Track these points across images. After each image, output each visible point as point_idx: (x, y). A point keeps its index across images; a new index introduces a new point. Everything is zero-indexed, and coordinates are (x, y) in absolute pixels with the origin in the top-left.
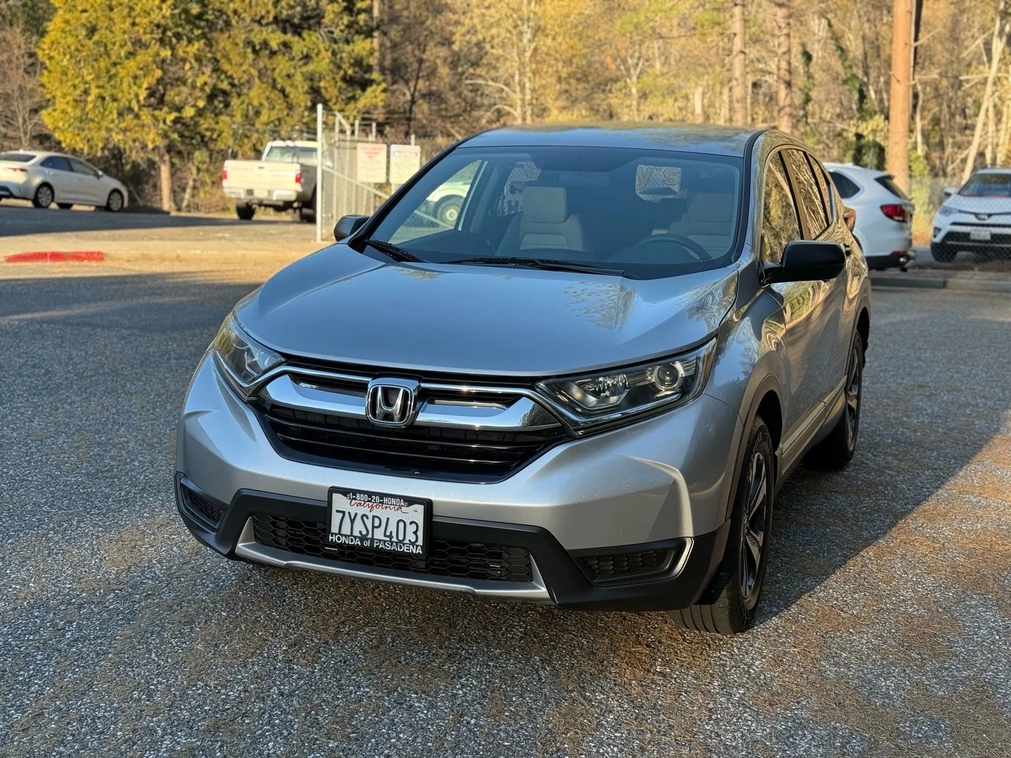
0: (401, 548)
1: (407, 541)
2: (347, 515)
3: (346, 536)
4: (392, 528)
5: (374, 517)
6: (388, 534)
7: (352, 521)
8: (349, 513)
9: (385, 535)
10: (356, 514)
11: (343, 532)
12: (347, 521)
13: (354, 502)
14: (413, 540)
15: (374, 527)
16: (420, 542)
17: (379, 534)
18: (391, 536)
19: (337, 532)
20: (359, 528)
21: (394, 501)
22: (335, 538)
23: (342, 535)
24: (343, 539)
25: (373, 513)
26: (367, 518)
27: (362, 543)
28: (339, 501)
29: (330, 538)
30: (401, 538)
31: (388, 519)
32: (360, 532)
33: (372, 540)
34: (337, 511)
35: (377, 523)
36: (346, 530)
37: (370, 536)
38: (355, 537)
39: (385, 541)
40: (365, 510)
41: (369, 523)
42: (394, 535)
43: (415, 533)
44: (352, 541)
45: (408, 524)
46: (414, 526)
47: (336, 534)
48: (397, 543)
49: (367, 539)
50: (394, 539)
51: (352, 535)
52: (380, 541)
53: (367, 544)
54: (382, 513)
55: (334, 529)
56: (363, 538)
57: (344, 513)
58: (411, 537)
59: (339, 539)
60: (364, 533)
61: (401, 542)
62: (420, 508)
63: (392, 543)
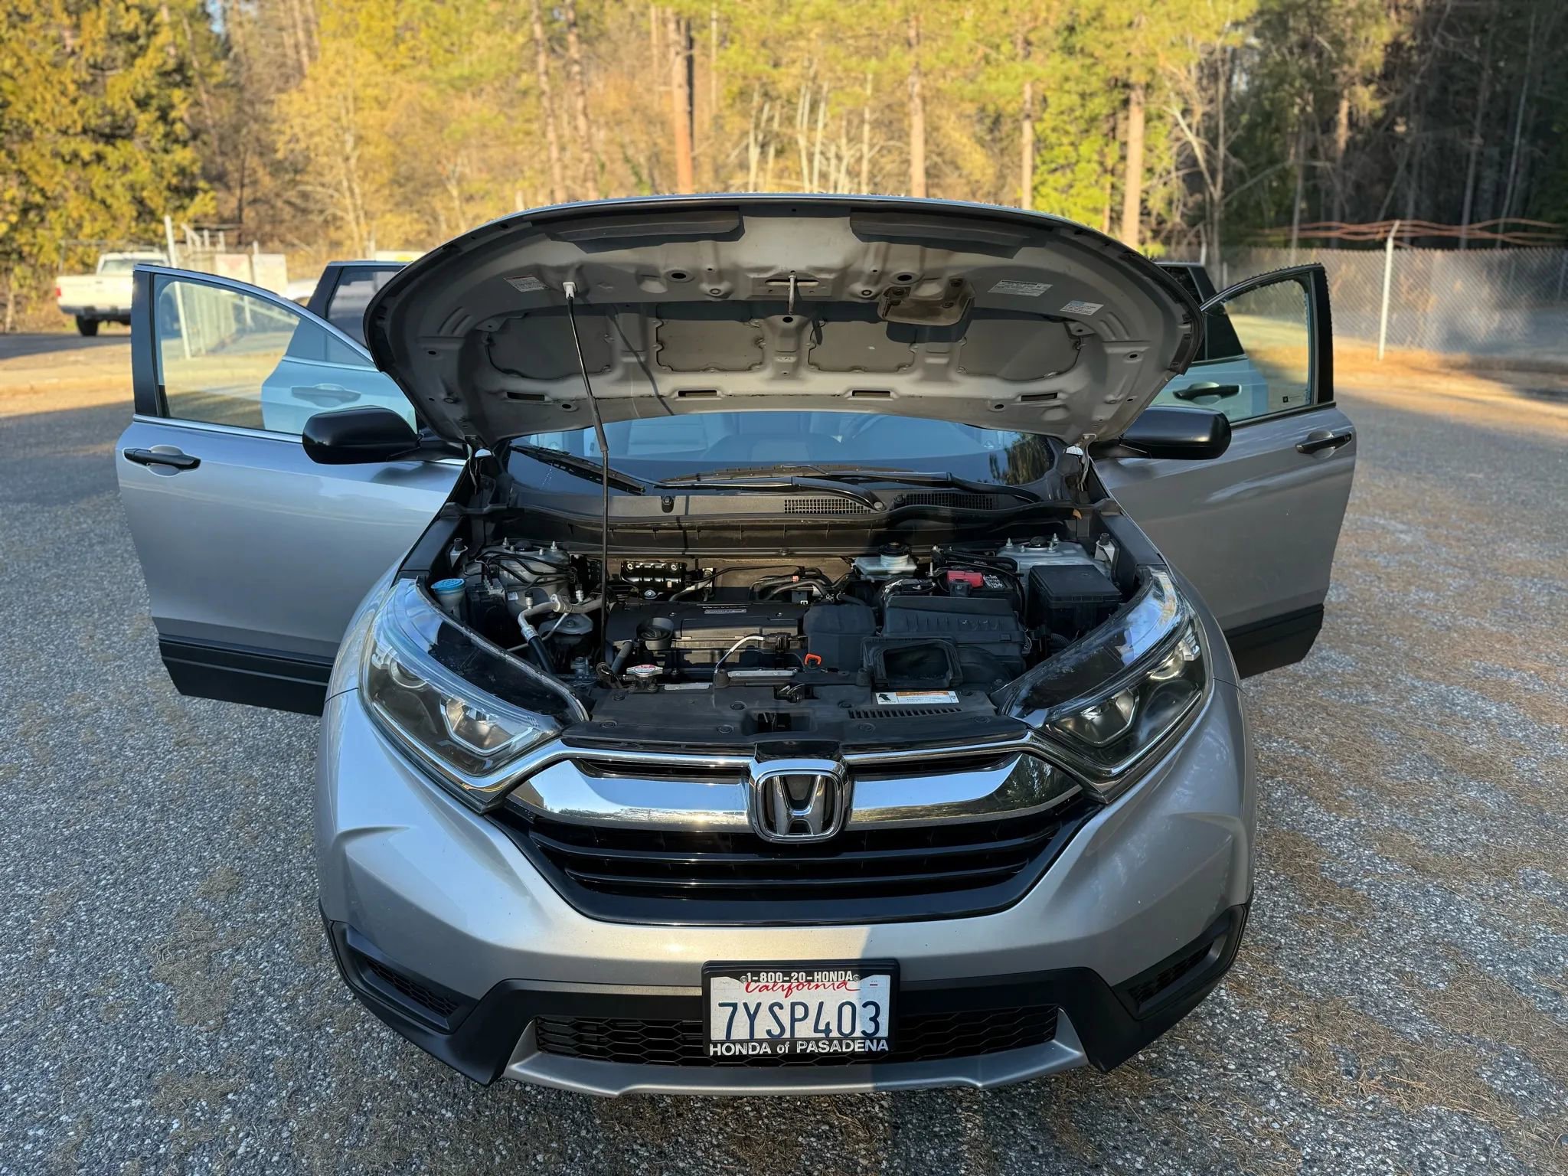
0: (848, 1046)
1: (858, 1034)
2: (741, 1009)
3: (741, 1042)
4: (829, 1016)
5: (793, 1005)
6: (822, 1027)
7: (752, 1018)
8: (746, 1005)
9: (816, 1030)
10: (759, 1005)
11: (733, 1037)
12: (742, 1016)
13: (753, 985)
14: (871, 1029)
15: (793, 1020)
16: (884, 1032)
17: (804, 1030)
18: (828, 1030)
19: (724, 1038)
20: (765, 1025)
21: (833, 972)
22: (720, 1050)
23: (734, 1042)
24: (736, 1049)
25: (793, 998)
26: (781, 1007)
27: (773, 1049)
28: (723, 989)
29: (712, 1050)
30: (846, 1029)
31: (821, 1005)
32: (769, 1032)
33: (793, 1041)
34: (721, 1005)
35: (799, 1012)
36: (741, 1031)
37: (787, 1035)
38: (761, 1042)
39: (817, 1040)
40: (778, 996)
41: (785, 1016)
42: (834, 1026)
43: (874, 1019)
44: (754, 1048)
45: (858, 1007)
46: (872, 1010)
47: (722, 1043)
48: (840, 1040)
49: (783, 1042)
50: (835, 1034)
51: (752, 1038)
52: (808, 1041)
53: (783, 1049)
54: (809, 996)
55: (717, 1032)
56: (774, 1041)
57: (735, 1006)
58: (865, 1026)
59: (728, 1049)
60: (776, 1031)
61: (846, 1037)
62: (883, 982)
63: (831, 1040)
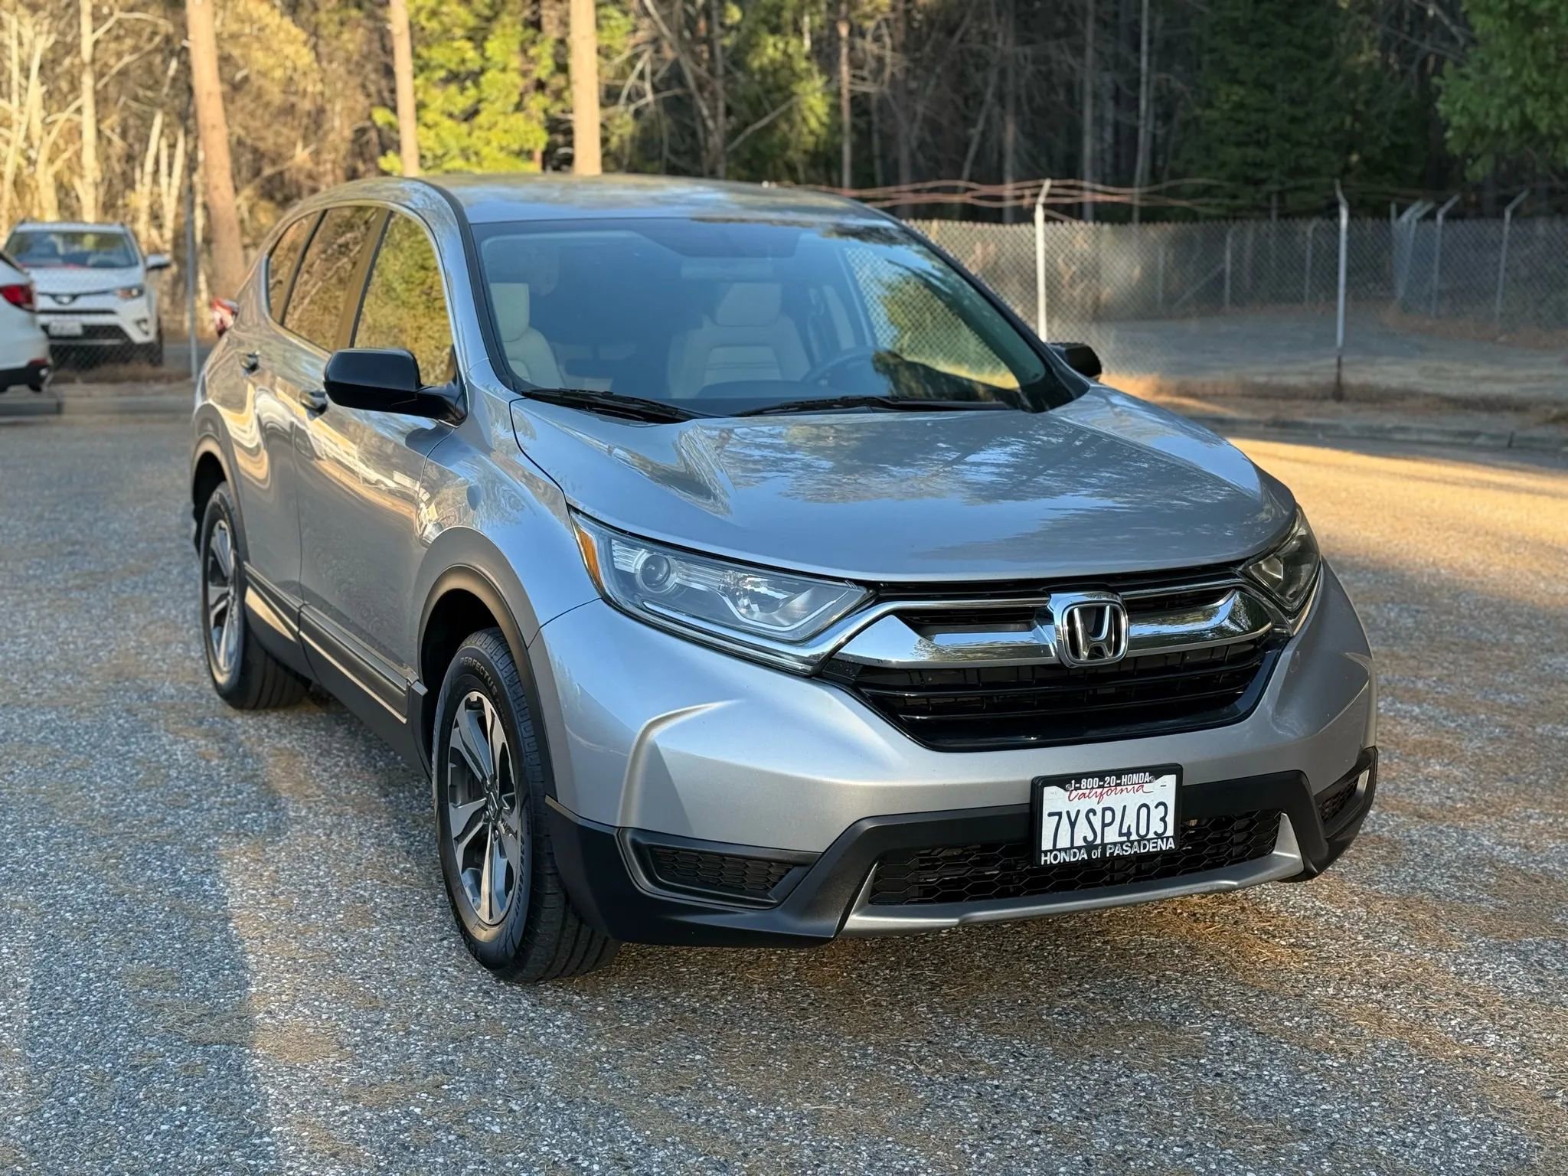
0: (1145, 847)
1: (1151, 835)
2: (1065, 817)
3: (1065, 850)
4: (1130, 819)
5: (1104, 810)
6: (1125, 830)
7: (1073, 825)
8: (1068, 813)
9: (1121, 834)
10: (1078, 812)
11: (1059, 846)
12: (1065, 825)
13: (1075, 793)
14: (1161, 831)
15: (1104, 825)
16: (1170, 832)
17: (1112, 836)
18: (1129, 834)
19: (1052, 848)
20: (1083, 831)
21: (1135, 777)
22: (1050, 858)
23: (1060, 850)
24: (1062, 856)
25: (1103, 805)
26: (1095, 814)
27: (1089, 855)
28: (1052, 798)
29: (1044, 859)
30: (1143, 832)
31: (1124, 808)
32: (1085, 838)
33: (1104, 846)
34: (1050, 815)
35: (1108, 817)
36: (1064, 841)
37: (1098, 841)
38: (1080, 848)
39: (1122, 844)
40: (1091, 803)
41: (1097, 821)
42: (1133, 830)
43: (1163, 819)
44: (1075, 855)
45: (1152, 807)
46: (1162, 809)
47: (1051, 852)
48: (1139, 842)
49: (1096, 847)
50: (1134, 837)
51: (1072, 847)
52: (1115, 844)
53: (1096, 854)
54: (1114, 800)
55: (1046, 844)
56: (1090, 847)
57: (1059, 814)
58: (1157, 826)
59: (1056, 857)
60: (1090, 838)
61: (1143, 838)
62: (1171, 780)
63: (1132, 842)
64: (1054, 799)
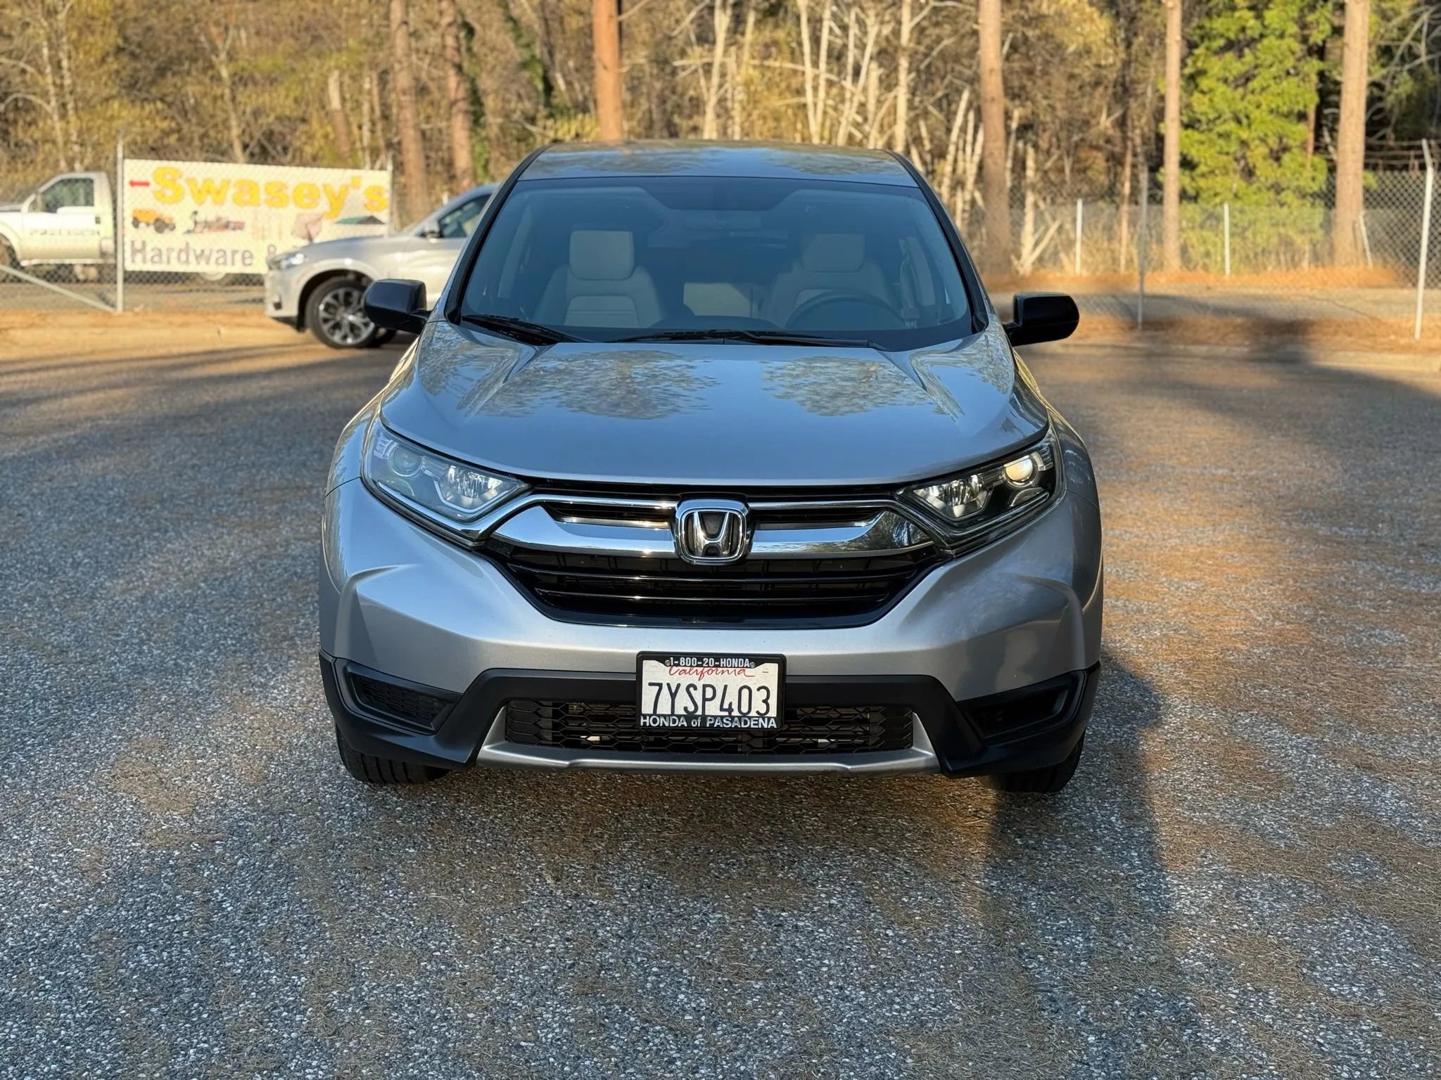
0: (746, 723)
1: (753, 713)
2: (665, 688)
3: (665, 716)
4: (732, 698)
5: (705, 686)
6: (726, 706)
7: (673, 696)
8: (668, 685)
9: (722, 709)
10: (679, 686)
11: (659, 712)
12: (665, 695)
13: (675, 669)
14: (763, 711)
15: (705, 700)
16: (773, 713)
17: (713, 709)
18: (730, 710)
19: (651, 712)
20: (683, 703)
21: (735, 662)
22: (649, 721)
23: (659, 716)
24: (661, 721)
25: (704, 682)
26: (695, 688)
27: (689, 722)
29: (642, 721)
30: (745, 709)
31: (726, 687)
32: (686, 709)
33: (704, 717)
34: (651, 684)
35: (709, 693)
36: (664, 708)
37: (699, 712)
38: (679, 716)
39: (722, 717)
40: (693, 678)
41: (697, 695)
42: (735, 707)
43: (765, 701)
44: (674, 721)
45: (754, 690)
46: (764, 692)
47: (650, 716)
48: (740, 718)
49: (696, 717)
50: (735, 713)
51: (673, 713)
52: (715, 717)
53: (696, 723)
54: (717, 678)
55: (647, 708)
56: (690, 716)
57: (660, 685)
58: (759, 706)
59: (655, 721)
60: (691, 708)
61: (745, 715)
62: (773, 668)
63: (733, 718)
64: (652, 671)
